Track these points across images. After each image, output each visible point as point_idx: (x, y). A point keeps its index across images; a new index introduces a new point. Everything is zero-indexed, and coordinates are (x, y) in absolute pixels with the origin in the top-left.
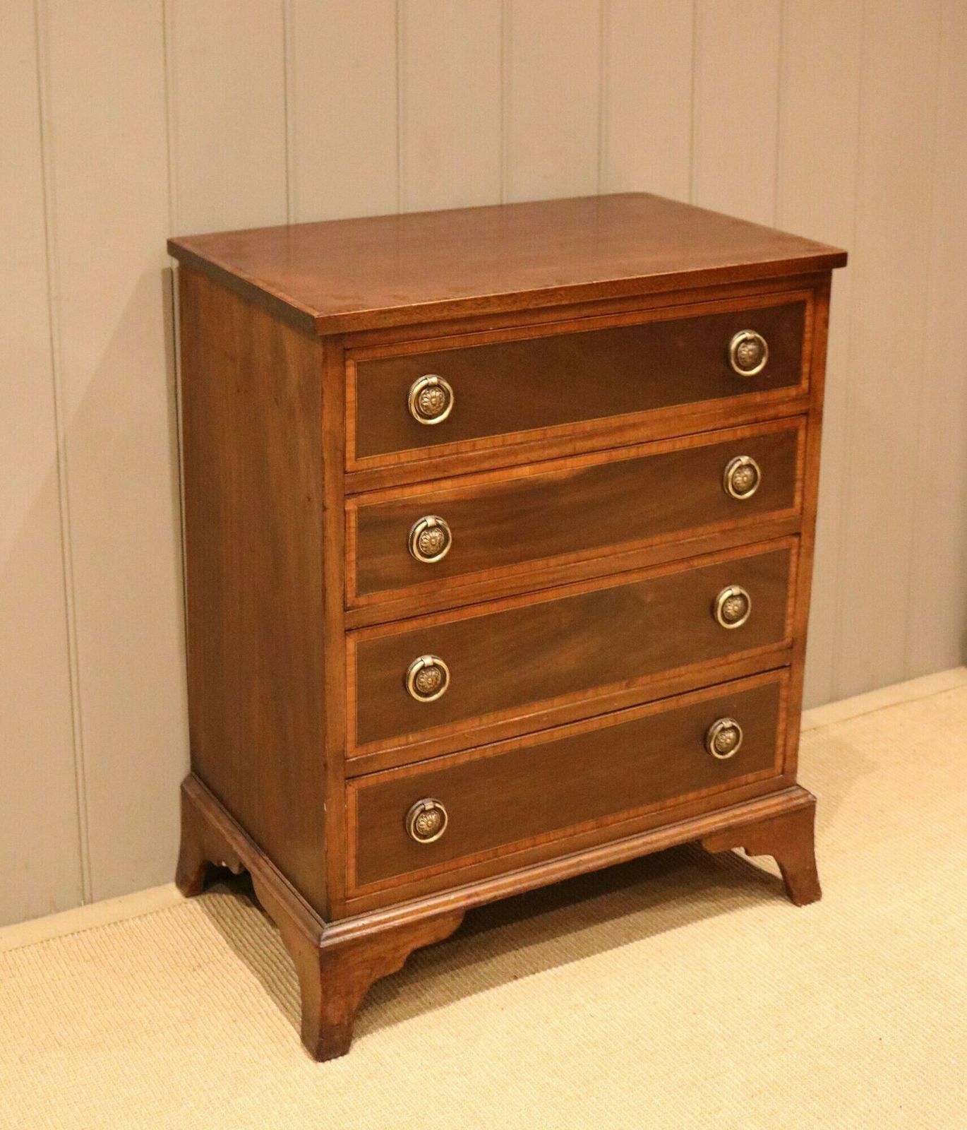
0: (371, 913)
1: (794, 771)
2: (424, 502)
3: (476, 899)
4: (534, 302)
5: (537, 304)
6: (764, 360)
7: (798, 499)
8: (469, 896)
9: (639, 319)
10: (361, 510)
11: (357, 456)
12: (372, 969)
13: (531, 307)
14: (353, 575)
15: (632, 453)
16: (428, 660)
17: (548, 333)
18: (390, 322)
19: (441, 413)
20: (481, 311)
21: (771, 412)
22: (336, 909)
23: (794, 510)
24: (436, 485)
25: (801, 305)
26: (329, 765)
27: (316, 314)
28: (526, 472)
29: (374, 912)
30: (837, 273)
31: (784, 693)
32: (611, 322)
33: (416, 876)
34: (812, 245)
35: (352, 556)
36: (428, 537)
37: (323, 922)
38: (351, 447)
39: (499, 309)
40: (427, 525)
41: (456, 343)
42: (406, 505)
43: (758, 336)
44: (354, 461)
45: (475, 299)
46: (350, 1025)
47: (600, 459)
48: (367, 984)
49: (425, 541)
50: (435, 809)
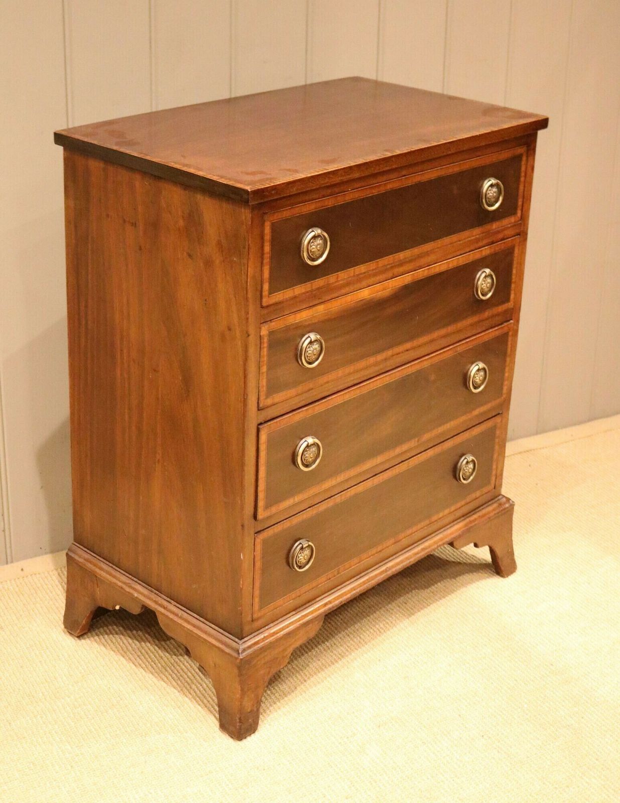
0: (267, 627)
1: (501, 485)
2: (307, 323)
3: (330, 606)
6: (501, 199)
7: (512, 296)
8: (326, 605)
10: (271, 333)
11: (270, 293)
12: (270, 667)
13: (375, 172)
14: (265, 384)
16: (310, 440)
18: (294, 190)
19: (321, 256)
20: (348, 177)
21: (500, 236)
22: (247, 628)
23: (510, 304)
24: (315, 309)
25: (519, 157)
26: (245, 525)
27: (249, 188)
28: (365, 294)
29: (269, 626)
30: (541, 134)
31: (498, 432)
32: (416, 179)
33: (294, 596)
35: (264, 369)
36: (311, 349)
37: (237, 640)
38: (266, 287)
39: (356, 175)
40: (311, 340)
41: (330, 202)
42: (297, 327)
43: (499, 181)
44: (267, 298)
46: (258, 710)
47: (407, 279)
48: (267, 678)
49: (310, 352)
50: (309, 546)
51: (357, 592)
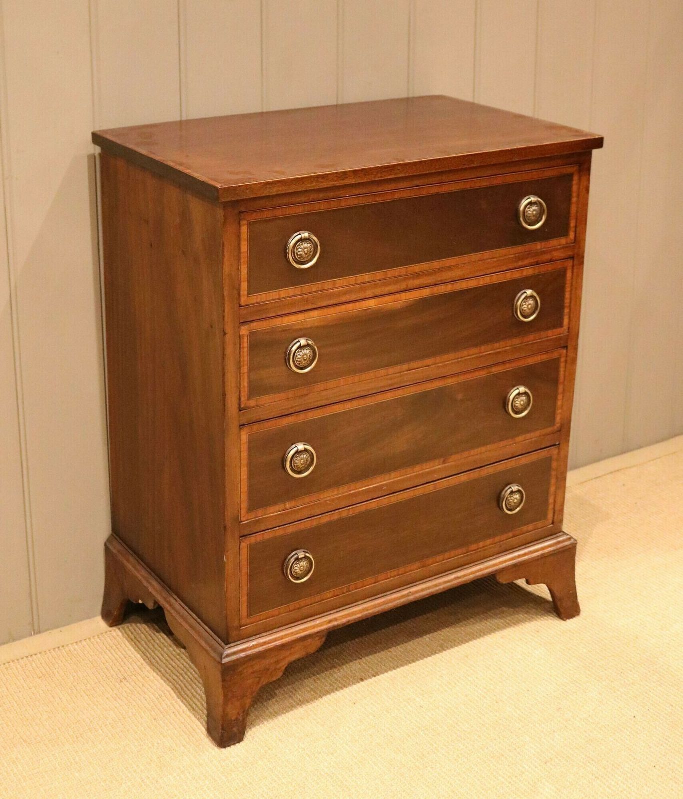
0: (258, 636)
1: (561, 521)
2: (297, 327)
3: (335, 623)
4: (379, 175)
5: (381, 177)
6: (544, 218)
7: (566, 321)
8: (330, 621)
9: (454, 188)
10: (252, 334)
11: (249, 294)
12: (260, 678)
13: (376, 179)
14: (246, 384)
15: (449, 288)
16: (301, 447)
17: (389, 198)
18: (274, 191)
19: (311, 260)
20: (342, 182)
21: (547, 257)
22: (234, 633)
23: (562, 329)
24: (307, 314)
25: (570, 176)
26: (227, 527)
27: (219, 186)
28: (372, 304)
29: (261, 635)
30: (595, 152)
31: (554, 465)
32: (434, 190)
33: (292, 607)
34: (577, 132)
35: (245, 369)
36: (301, 354)
37: (223, 644)
38: (244, 286)
39: (354, 180)
40: (300, 344)
41: (322, 207)
42: (285, 330)
43: (539, 199)
44: (246, 297)
45: (336, 173)
46: (244, 720)
47: (426, 293)
48: (256, 688)
49: (299, 356)
50: (306, 557)
51: (369, 613)
